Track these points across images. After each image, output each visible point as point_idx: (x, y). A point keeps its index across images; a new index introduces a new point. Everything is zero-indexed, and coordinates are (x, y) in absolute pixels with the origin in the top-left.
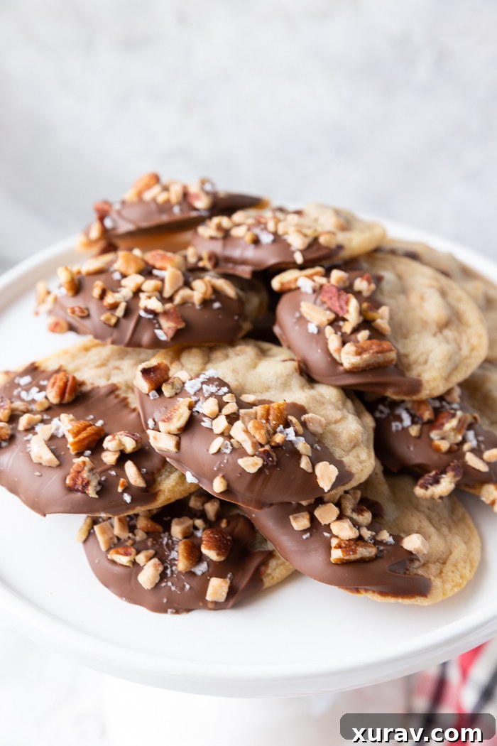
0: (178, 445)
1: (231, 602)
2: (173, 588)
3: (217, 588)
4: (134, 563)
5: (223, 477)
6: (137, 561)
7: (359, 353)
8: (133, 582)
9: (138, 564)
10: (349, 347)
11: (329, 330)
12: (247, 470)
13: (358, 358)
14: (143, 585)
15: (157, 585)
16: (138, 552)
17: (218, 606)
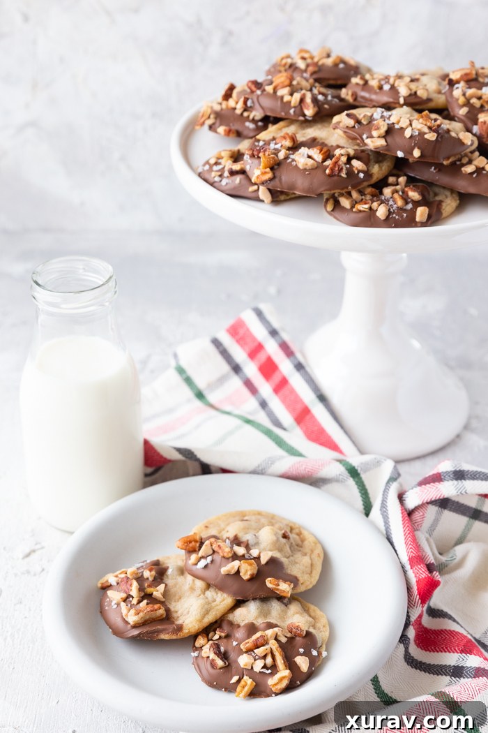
0: (386, 141)
1: (429, 222)
2: (397, 217)
3: (422, 212)
4: (370, 208)
5: (418, 148)
6: (372, 207)
7: (137, 613)
8: (372, 219)
9: (373, 210)
10: (132, 611)
11: (123, 604)
12: (431, 139)
13: (137, 616)
14: (380, 217)
15: (388, 217)
16: (373, 202)
17: (424, 224)
